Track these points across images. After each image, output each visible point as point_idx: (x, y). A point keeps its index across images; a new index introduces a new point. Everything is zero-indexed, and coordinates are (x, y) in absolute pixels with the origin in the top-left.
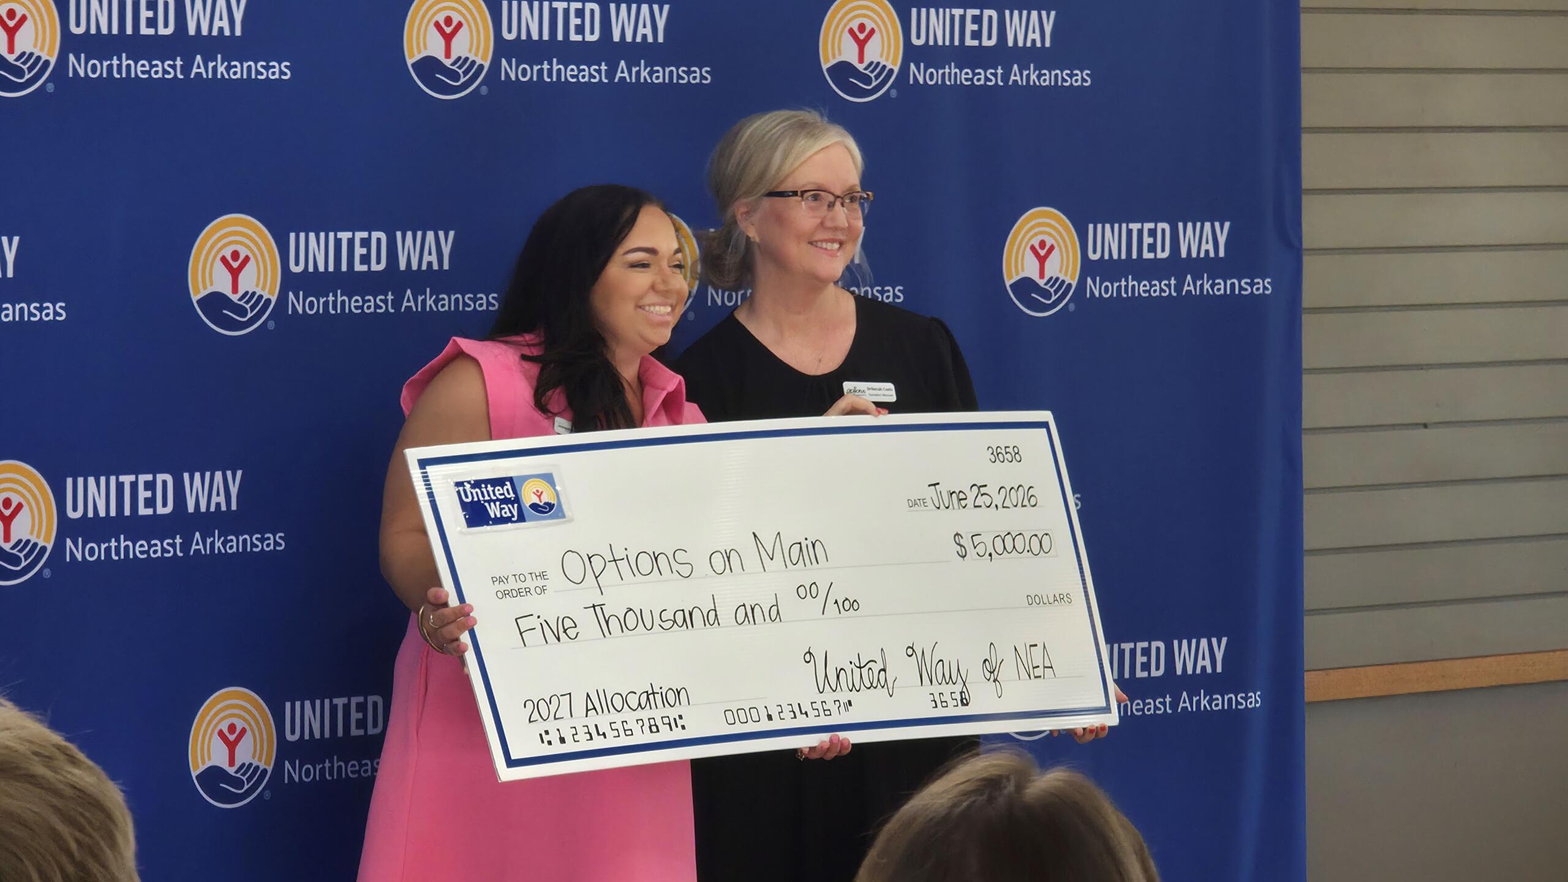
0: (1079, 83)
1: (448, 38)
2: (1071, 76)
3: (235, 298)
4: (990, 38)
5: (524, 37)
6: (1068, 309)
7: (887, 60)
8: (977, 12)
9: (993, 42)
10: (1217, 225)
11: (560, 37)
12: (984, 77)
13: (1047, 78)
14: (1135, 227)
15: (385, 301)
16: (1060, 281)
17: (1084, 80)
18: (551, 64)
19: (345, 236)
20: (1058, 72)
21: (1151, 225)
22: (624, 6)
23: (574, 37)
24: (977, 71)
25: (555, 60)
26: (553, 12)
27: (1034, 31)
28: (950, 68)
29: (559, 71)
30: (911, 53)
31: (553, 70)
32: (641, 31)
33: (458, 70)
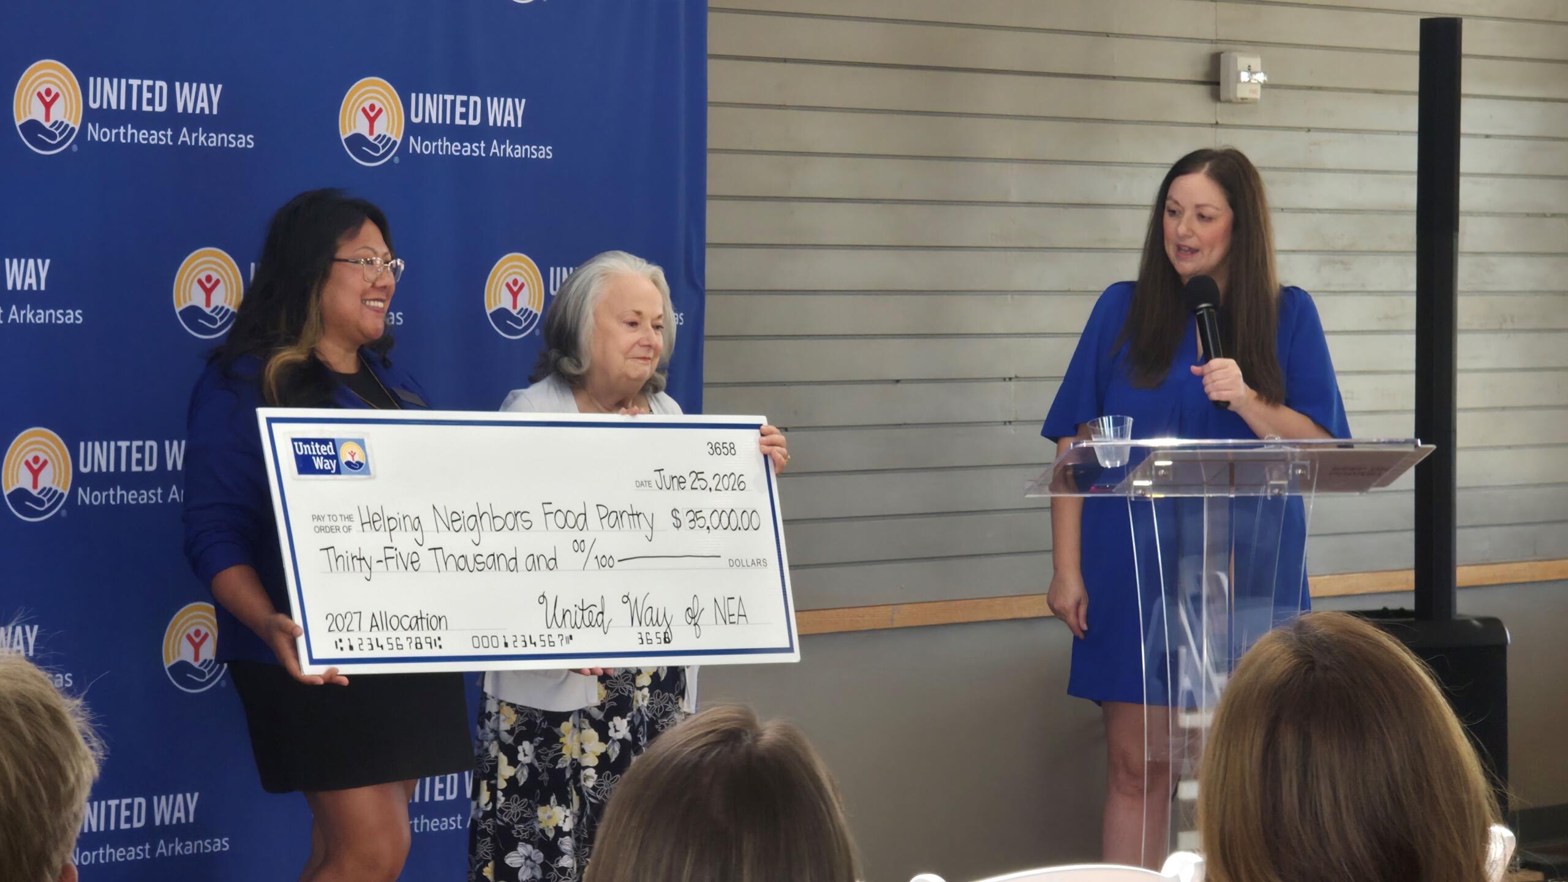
0: (543, 156)
1: (48, 106)
2: (537, 150)
4: (474, 118)
5: (105, 106)
6: (534, 333)
7: (392, 133)
8: (465, 98)
9: (477, 122)
11: (134, 107)
12: (469, 149)
13: (520, 152)
16: (528, 312)
17: (547, 154)
18: (126, 128)
20: (528, 147)
22: (186, 85)
23: (146, 108)
24: (464, 144)
25: (130, 126)
26: (129, 88)
27: (509, 115)
28: (442, 141)
29: (133, 135)
30: (411, 129)
31: (128, 133)
32: (200, 105)
33: (55, 131)
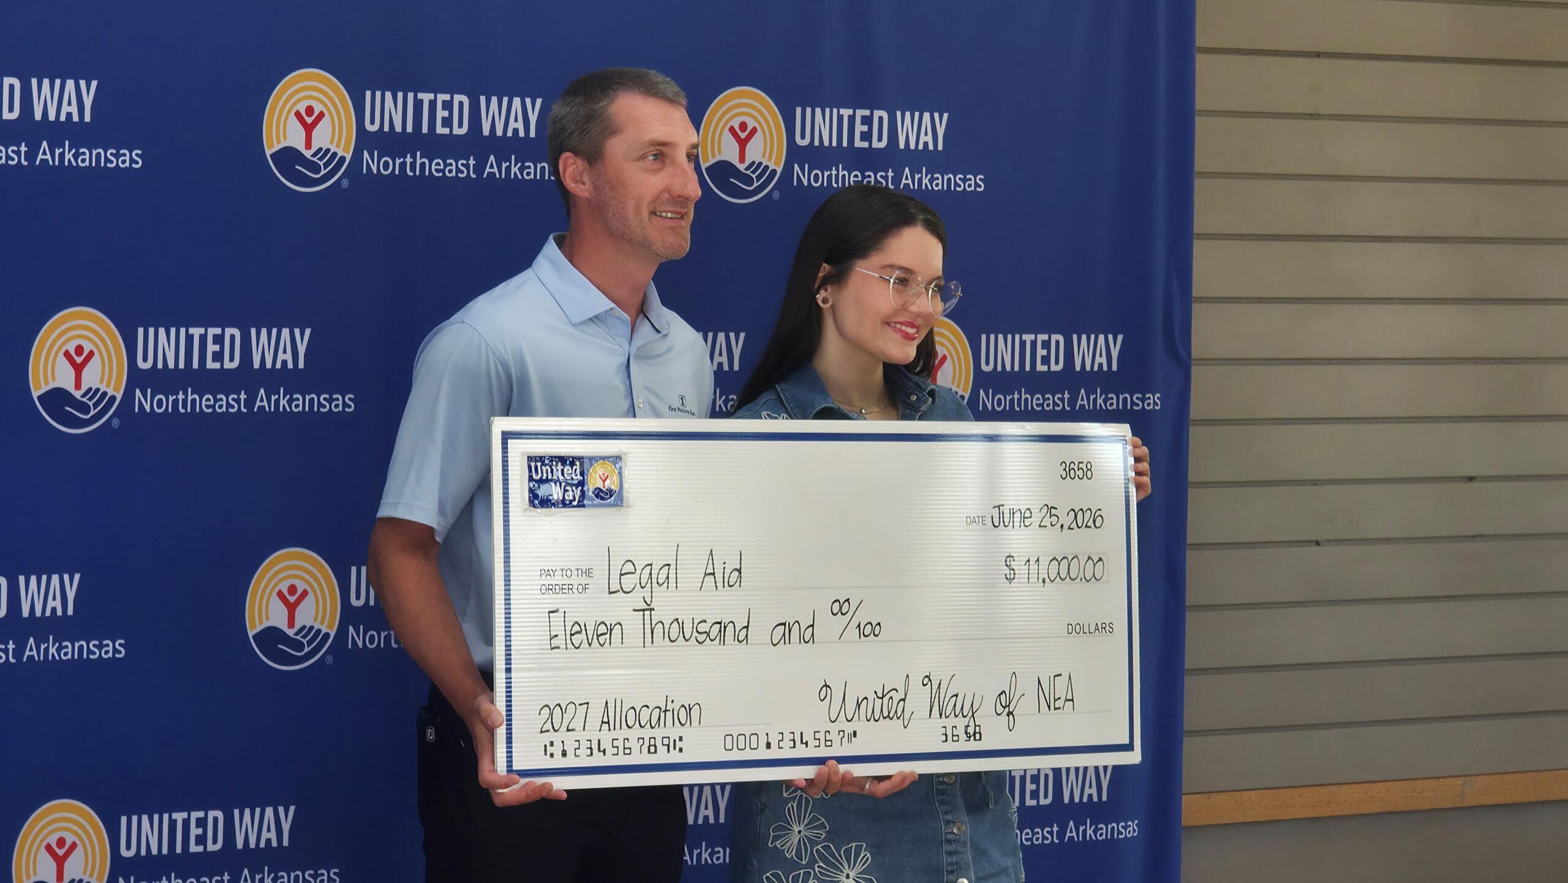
0: (972, 188)
1: (309, 129)
2: (964, 180)
3: (77, 394)
4: (880, 139)
5: (387, 128)
7: (769, 160)
8: (867, 113)
9: (883, 144)
10: (1110, 337)
11: (425, 130)
13: (940, 183)
14: (1028, 338)
15: (238, 401)
17: (977, 185)
18: (414, 157)
19: (196, 332)
20: (951, 176)
21: (1045, 337)
22: (494, 99)
23: (441, 130)
24: (866, 174)
25: (418, 153)
26: (418, 104)
27: (926, 134)
28: (837, 170)
29: (423, 165)
30: (795, 154)
31: (416, 163)
32: (512, 125)
33: (319, 162)
